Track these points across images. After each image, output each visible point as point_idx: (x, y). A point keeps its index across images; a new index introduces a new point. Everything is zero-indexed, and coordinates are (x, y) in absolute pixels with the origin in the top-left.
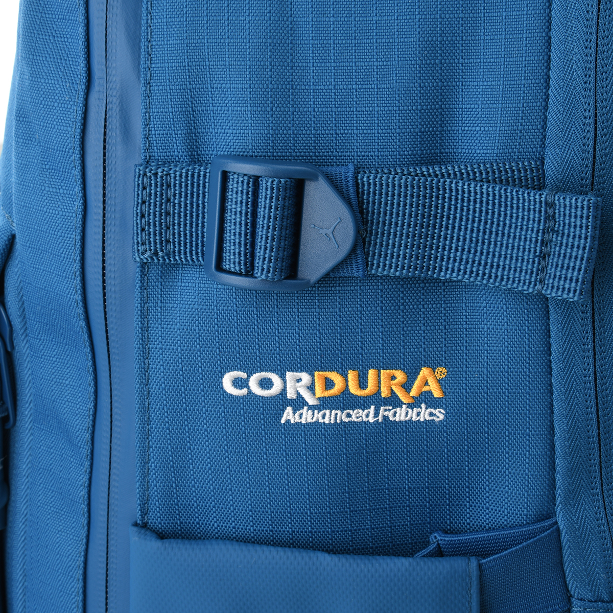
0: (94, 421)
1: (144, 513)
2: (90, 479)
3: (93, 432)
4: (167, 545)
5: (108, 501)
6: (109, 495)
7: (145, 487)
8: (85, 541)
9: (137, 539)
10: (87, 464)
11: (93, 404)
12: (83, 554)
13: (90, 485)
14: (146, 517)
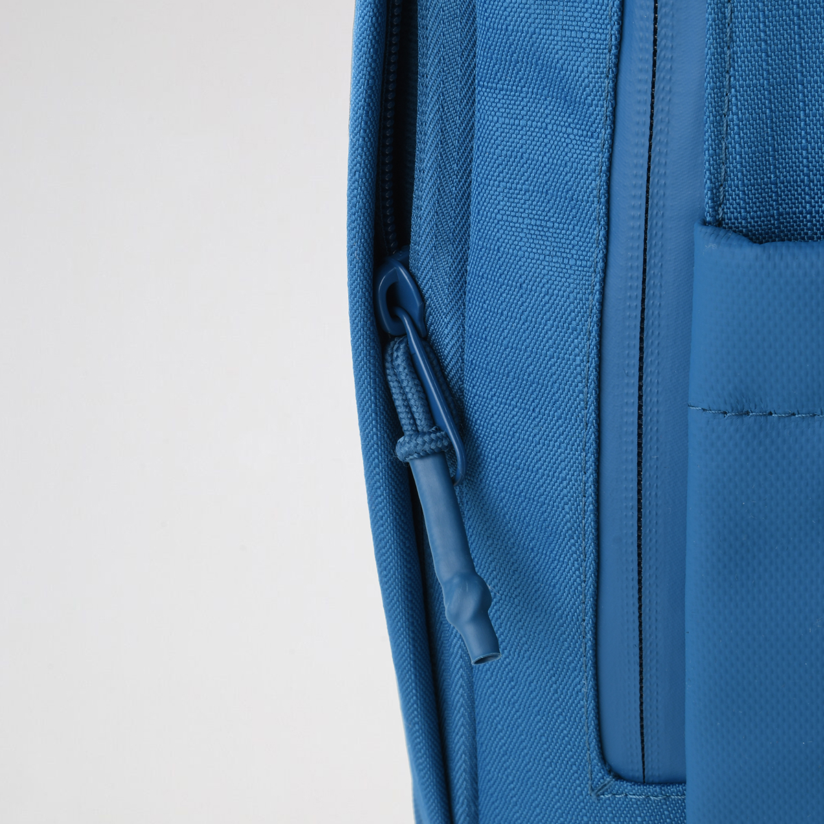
0: (618, 56)
1: (717, 203)
2: (610, 159)
3: (616, 77)
4: (771, 252)
5: (647, 192)
6: (648, 181)
7: (719, 158)
8: (600, 265)
9: (713, 246)
10: (605, 134)
11: (616, 26)
12: (597, 287)
13: (609, 169)
14: (720, 209)
